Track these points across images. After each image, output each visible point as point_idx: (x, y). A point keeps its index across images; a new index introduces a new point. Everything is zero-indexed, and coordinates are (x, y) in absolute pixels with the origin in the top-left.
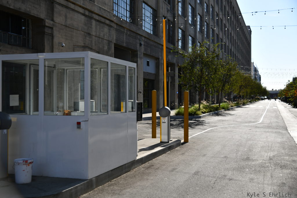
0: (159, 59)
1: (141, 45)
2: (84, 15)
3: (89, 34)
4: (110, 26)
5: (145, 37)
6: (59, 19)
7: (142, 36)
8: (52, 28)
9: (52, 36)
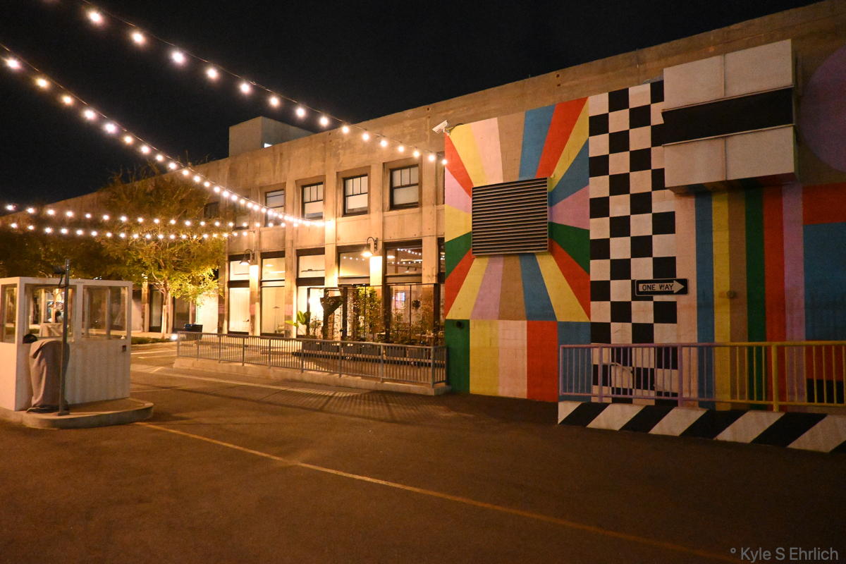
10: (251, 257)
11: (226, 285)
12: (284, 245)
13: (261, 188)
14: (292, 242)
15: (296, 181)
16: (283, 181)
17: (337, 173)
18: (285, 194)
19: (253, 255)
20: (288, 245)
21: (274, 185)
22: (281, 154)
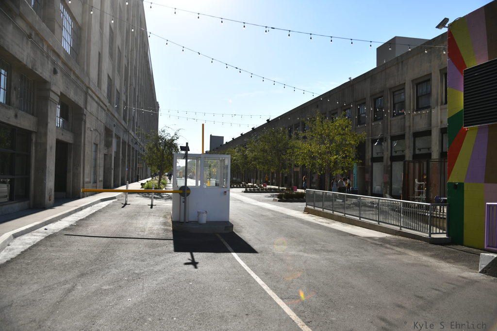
0: (120, 138)
1: (114, 126)
2: (97, 102)
3: (97, 118)
4: (105, 110)
5: (117, 119)
6: (88, 108)
7: (115, 118)
8: (85, 115)
9: (85, 122)
10: (384, 139)
11: (370, 161)
12: (404, 130)
13: (390, 89)
14: (410, 127)
15: (413, 81)
16: (403, 82)
17: (440, 70)
18: (405, 92)
19: (386, 138)
20: (407, 130)
21: (398, 86)
22: (402, 62)
